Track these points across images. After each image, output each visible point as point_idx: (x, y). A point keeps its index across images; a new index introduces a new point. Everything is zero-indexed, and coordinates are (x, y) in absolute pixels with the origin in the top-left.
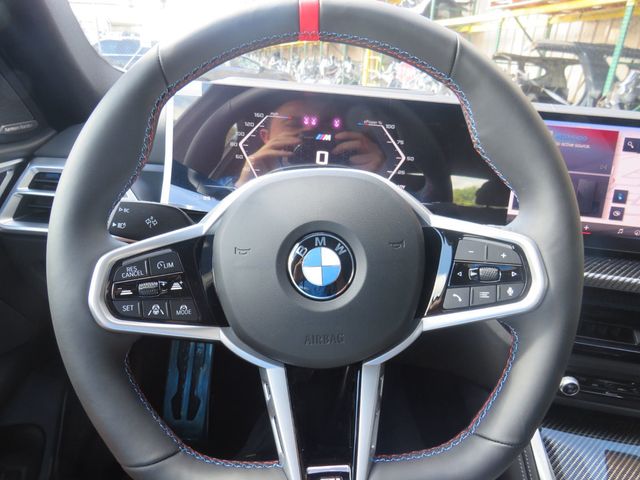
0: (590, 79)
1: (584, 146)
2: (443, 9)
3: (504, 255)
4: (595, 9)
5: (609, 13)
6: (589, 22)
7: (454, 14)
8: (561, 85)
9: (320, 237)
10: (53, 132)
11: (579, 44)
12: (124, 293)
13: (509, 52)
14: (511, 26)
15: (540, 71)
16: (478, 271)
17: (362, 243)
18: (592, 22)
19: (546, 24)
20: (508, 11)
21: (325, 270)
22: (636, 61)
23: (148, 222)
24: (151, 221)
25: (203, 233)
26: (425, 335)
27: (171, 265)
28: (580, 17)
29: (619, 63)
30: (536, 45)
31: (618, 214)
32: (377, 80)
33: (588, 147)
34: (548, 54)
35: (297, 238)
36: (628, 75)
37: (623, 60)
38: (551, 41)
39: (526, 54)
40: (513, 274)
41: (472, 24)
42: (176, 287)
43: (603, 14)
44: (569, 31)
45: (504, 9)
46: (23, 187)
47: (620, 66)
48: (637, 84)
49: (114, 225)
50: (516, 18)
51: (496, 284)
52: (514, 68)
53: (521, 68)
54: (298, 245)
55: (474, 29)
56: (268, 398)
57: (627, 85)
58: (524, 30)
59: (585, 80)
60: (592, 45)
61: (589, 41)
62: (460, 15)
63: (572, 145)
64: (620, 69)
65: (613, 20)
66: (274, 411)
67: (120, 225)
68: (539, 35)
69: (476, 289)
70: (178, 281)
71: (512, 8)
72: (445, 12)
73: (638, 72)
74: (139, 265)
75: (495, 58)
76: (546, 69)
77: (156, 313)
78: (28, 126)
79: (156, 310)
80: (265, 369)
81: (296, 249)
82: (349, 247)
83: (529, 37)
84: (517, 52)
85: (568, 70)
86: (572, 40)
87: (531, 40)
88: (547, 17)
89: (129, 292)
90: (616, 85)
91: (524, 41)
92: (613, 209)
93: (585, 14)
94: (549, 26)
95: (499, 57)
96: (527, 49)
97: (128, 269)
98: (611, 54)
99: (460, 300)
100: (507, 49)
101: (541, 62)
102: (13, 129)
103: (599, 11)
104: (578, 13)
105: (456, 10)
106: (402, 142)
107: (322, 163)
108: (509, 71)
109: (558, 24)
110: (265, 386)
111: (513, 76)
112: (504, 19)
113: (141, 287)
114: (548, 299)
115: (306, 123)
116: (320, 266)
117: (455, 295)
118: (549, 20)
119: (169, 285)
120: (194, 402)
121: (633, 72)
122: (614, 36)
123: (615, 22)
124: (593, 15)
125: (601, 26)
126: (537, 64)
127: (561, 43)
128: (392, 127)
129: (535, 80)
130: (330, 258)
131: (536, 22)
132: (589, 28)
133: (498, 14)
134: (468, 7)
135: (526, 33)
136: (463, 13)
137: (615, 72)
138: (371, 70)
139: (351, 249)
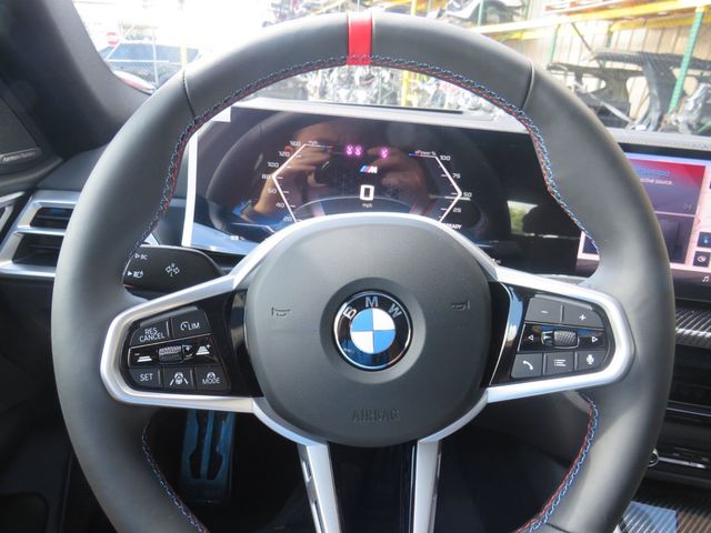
0: (655, 92)
1: (665, 182)
2: (492, 13)
3: (583, 317)
4: (660, 16)
5: (676, 19)
6: (653, 29)
7: (504, 19)
8: (623, 99)
9: (371, 297)
10: (59, 160)
11: (642, 53)
12: (142, 359)
13: (565, 62)
14: (567, 34)
15: (599, 84)
16: (552, 335)
17: (420, 303)
18: (656, 29)
19: (606, 31)
20: (564, 16)
21: (377, 335)
22: (706, 74)
23: (169, 269)
24: (172, 269)
25: (234, 287)
26: (491, 407)
27: (196, 326)
28: (645, 23)
29: (687, 75)
30: (595, 55)
31: (703, 259)
32: (418, 91)
33: (670, 183)
34: (609, 65)
35: (345, 298)
36: (697, 88)
37: (691, 72)
38: (611, 50)
39: (584, 64)
40: (594, 339)
41: (524, 30)
42: (203, 351)
43: (671, 20)
44: (633, 40)
45: (560, 14)
46: (24, 225)
47: (688, 79)
48: (707, 99)
49: (130, 273)
50: (573, 24)
51: (574, 351)
52: (571, 80)
53: (579, 78)
54: (345, 305)
55: (526, 36)
56: (307, 479)
57: (696, 100)
58: (582, 37)
59: (650, 94)
60: (657, 55)
61: (653, 50)
62: (511, 20)
63: (652, 181)
64: (688, 83)
65: (680, 27)
66: (315, 496)
67: (136, 274)
68: (598, 42)
69: (550, 355)
70: (205, 345)
71: (569, 13)
72: (494, 17)
73: (709, 85)
74: (160, 326)
75: (550, 68)
76: (606, 80)
77: (179, 382)
78: (30, 154)
79: (179, 379)
80: (305, 447)
81: (344, 311)
82: (405, 308)
83: (587, 46)
84: (574, 62)
85: (630, 82)
86: (635, 49)
87: (590, 49)
88: (606, 23)
89: (147, 359)
90: (684, 99)
91: (581, 50)
92: (698, 254)
93: (650, 20)
94: (610, 34)
95: (554, 67)
96: (584, 59)
97: (147, 331)
98: (678, 65)
99: (531, 368)
100: (562, 58)
101: (601, 73)
102: (13, 158)
103: (667, 18)
104: (641, 19)
105: (506, 14)
106: (458, 176)
107: (366, 199)
108: (566, 82)
109: (620, 31)
110: (304, 465)
111: (570, 87)
112: (559, 26)
113: (162, 352)
114: (633, 369)
115: (349, 152)
116: (372, 330)
117: (525, 362)
118: (610, 26)
119: (195, 349)
120: (215, 460)
121: (703, 86)
122: (682, 46)
123: (682, 29)
124: (658, 22)
125: (667, 34)
126: (596, 76)
127: (624, 53)
128: (448, 158)
129: (593, 93)
130: (383, 321)
131: (595, 29)
132: (654, 35)
133: (553, 19)
134: (520, 11)
135: (583, 41)
136: (515, 18)
137: (682, 85)
138: (412, 81)
139: (407, 311)
